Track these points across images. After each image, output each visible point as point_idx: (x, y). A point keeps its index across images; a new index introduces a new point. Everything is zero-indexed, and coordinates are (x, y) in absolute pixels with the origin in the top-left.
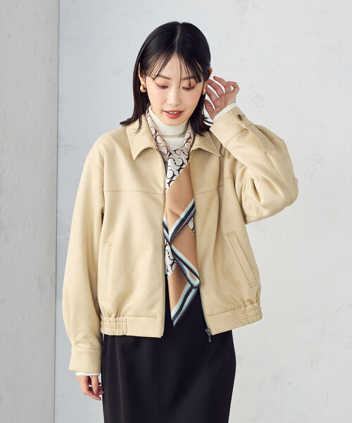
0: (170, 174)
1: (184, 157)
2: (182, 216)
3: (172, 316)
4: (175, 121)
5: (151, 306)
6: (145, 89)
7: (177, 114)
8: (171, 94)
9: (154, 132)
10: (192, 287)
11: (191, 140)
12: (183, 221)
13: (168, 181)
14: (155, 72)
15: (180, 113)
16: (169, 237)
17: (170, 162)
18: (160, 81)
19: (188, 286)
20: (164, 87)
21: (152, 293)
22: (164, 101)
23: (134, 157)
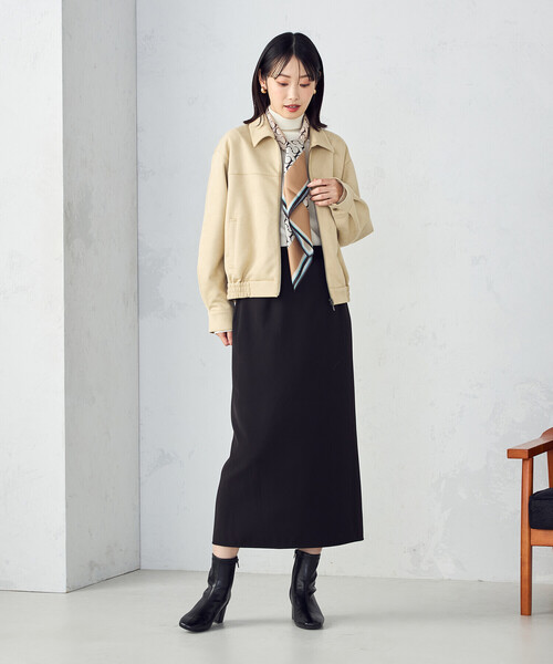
0: (287, 160)
1: (300, 147)
2: (299, 195)
3: (293, 280)
4: (294, 114)
5: (269, 271)
6: (266, 90)
7: (295, 108)
8: (291, 91)
9: (273, 126)
10: (308, 257)
11: (306, 134)
12: (299, 198)
13: (286, 165)
14: (277, 72)
15: (298, 106)
16: (287, 212)
17: (288, 150)
18: (281, 79)
19: (305, 256)
20: (284, 85)
21: (269, 259)
22: (285, 97)
23: (255, 144)
